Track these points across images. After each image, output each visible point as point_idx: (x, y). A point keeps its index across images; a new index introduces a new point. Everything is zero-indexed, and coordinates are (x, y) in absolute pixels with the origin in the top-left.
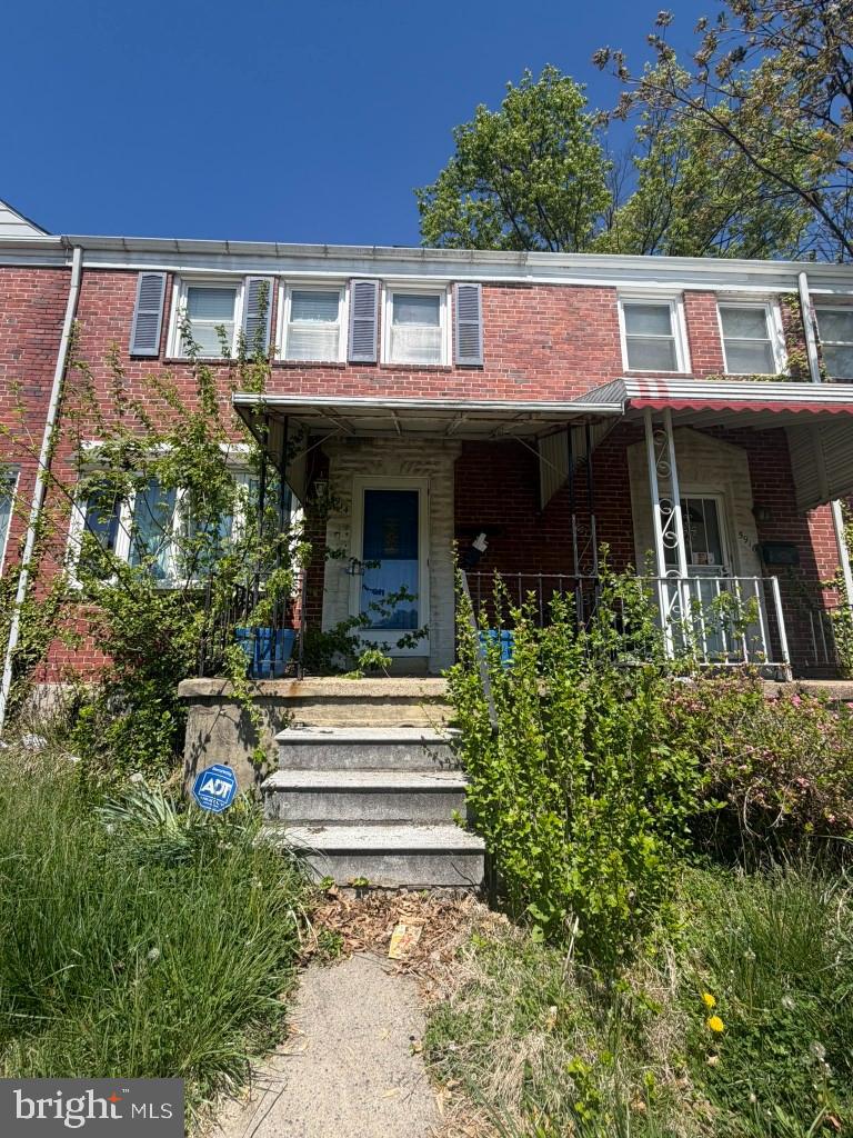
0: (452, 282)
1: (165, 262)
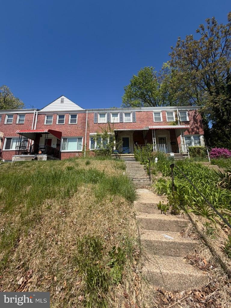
0: (132, 112)
1: (97, 111)
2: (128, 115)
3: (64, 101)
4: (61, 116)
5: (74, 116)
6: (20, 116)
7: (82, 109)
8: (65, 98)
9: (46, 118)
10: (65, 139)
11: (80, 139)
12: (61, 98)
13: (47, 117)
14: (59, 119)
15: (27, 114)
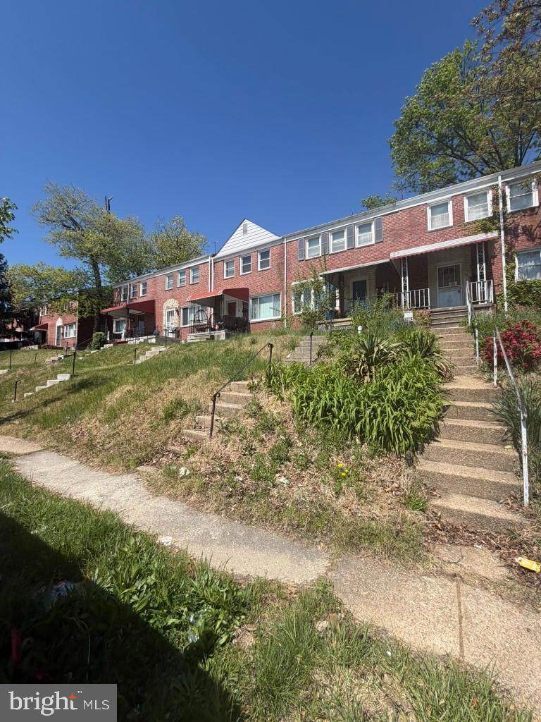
0: (374, 219)
1: (303, 235)
2: (365, 229)
3: (248, 229)
4: (247, 259)
5: (265, 254)
6: (193, 270)
7: (277, 238)
8: (249, 222)
9: (225, 265)
10: (254, 300)
11: (277, 296)
12: (242, 225)
13: (227, 263)
14: (243, 263)
15: (200, 266)
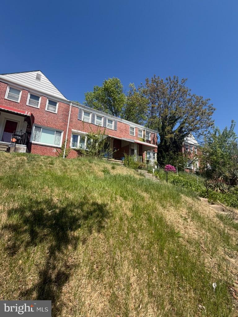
0: (114, 120)
1: (82, 108)
3: (41, 79)
4: (35, 97)
5: (53, 103)
7: (65, 99)
8: (43, 75)
9: (8, 89)
10: (38, 128)
11: (58, 133)
12: (36, 72)
